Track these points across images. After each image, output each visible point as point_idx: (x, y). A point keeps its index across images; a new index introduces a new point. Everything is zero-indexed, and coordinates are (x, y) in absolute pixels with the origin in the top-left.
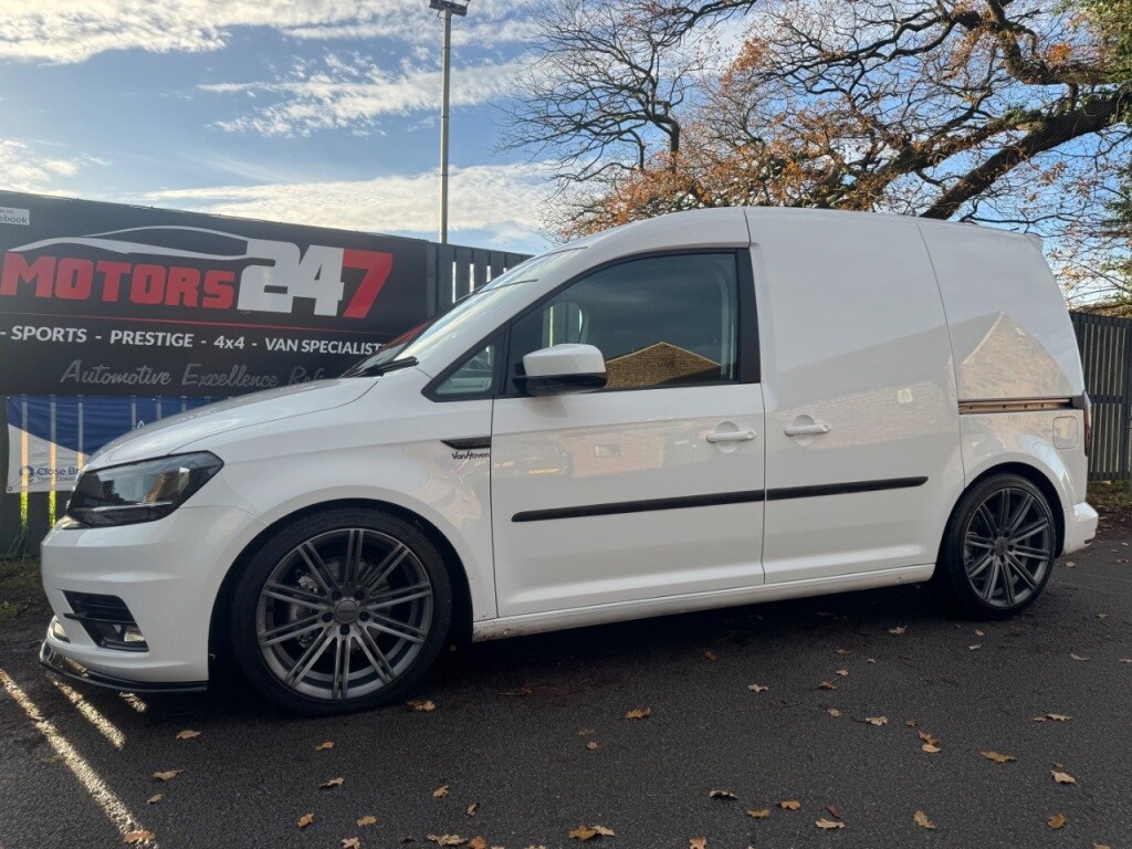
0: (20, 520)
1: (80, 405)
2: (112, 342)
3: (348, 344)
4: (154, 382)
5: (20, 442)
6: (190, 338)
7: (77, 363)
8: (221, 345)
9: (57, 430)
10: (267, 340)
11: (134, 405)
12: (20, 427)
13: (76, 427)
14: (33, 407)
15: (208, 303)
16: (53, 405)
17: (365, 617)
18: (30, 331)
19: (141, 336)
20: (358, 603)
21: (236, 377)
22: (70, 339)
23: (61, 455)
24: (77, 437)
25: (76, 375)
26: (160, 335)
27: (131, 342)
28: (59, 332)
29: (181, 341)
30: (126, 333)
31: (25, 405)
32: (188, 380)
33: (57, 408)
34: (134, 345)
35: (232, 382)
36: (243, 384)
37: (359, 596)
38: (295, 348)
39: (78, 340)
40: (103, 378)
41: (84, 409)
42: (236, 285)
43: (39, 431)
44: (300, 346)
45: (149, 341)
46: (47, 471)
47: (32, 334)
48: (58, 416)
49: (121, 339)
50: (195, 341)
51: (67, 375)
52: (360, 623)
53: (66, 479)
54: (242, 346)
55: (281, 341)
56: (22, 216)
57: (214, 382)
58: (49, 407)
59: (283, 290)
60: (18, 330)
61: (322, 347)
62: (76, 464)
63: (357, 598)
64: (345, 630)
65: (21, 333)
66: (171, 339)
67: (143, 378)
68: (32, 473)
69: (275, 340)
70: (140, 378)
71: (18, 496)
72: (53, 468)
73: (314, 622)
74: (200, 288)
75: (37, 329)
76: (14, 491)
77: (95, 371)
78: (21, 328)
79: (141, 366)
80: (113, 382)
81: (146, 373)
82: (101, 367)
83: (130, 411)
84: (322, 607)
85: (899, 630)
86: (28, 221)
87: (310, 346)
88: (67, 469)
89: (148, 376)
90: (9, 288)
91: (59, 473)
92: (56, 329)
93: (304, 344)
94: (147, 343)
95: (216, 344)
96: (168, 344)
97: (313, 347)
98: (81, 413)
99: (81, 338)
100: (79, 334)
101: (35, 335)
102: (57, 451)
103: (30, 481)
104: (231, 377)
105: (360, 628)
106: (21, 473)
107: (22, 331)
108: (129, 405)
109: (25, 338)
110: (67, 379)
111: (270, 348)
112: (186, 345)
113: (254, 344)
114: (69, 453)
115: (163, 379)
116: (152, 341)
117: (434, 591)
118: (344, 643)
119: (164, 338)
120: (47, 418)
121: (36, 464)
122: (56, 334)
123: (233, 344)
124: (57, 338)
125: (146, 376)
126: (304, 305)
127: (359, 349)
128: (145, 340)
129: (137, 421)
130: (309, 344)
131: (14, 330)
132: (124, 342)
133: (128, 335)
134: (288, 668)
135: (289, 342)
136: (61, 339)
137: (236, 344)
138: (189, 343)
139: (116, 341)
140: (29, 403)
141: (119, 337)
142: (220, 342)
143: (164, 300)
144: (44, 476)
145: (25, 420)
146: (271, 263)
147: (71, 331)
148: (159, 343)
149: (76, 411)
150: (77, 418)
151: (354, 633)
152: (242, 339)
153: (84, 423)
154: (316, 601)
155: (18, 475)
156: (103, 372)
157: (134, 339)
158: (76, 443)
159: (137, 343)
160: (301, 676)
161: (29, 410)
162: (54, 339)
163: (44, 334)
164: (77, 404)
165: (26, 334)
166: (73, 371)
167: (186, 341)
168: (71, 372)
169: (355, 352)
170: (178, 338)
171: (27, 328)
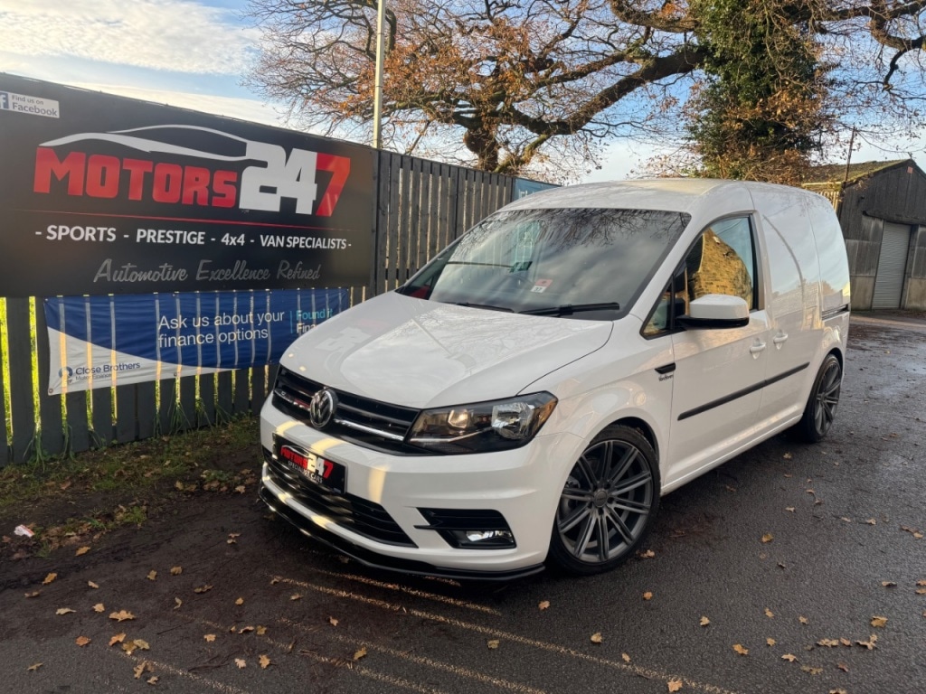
0: (61, 420)
1: (112, 304)
2: (138, 240)
3: (319, 239)
4: (174, 278)
5: (58, 344)
6: (202, 236)
7: (108, 262)
8: (227, 242)
9: (92, 329)
10: (262, 236)
11: (157, 301)
12: (57, 328)
13: (110, 325)
14: (70, 308)
15: (216, 202)
16: (88, 305)
17: (611, 500)
18: (64, 230)
19: (162, 234)
20: (607, 491)
21: (237, 273)
22: (101, 239)
23: (98, 353)
24: (110, 335)
25: (107, 275)
26: (178, 233)
27: (154, 241)
28: (91, 231)
29: (195, 239)
30: (150, 231)
31: (62, 307)
32: (201, 275)
33: (91, 308)
34: (157, 243)
35: (235, 276)
36: (244, 278)
37: (608, 486)
38: (282, 244)
39: (108, 239)
40: (131, 276)
41: (116, 308)
42: (238, 185)
43: (76, 332)
44: (286, 243)
45: (169, 239)
46: (85, 371)
47: (66, 234)
48: (92, 316)
49: (146, 238)
50: (206, 238)
51: (99, 274)
52: (609, 505)
53: (102, 377)
54: (243, 242)
55: (272, 237)
56: (50, 108)
57: (222, 276)
58: (83, 307)
59: (272, 190)
60: (53, 229)
61: (302, 242)
62: (110, 362)
63: (605, 488)
64: (601, 512)
65: (56, 233)
66: (187, 237)
67: (165, 276)
68: (71, 374)
69: (267, 237)
70: (162, 275)
71: (58, 396)
72: (90, 367)
73: (584, 511)
74: (210, 187)
75: (70, 228)
76: (54, 393)
77: (124, 270)
78: (55, 227)
79: (163, 265)
80: (140, 280)
81: (167, 270)
82: (129, 265)
83: (154, 307)
84: (588, 499)
85: (786, 456)
86: (58, 114)
87: (294, 241)
88: (102, 367)
89: (169, 273)
90: (42, 184)
91: (96, 371)
92: (88, 229)
93: (288, 241)
94: (167, 241)
95: (223, 240)
96: (184, 242)
97: (294, 243)
98: (113, 312)
99: (111, 237)
100: (109, 233)
101: (69, 235)
102: (92, 349)
103: (69, 382)
104: (235, 272)
105: (609, 509)
106: (61, 375)
107: (56, 231)
108: (153, 301)
109: (60, 238)
110: (99, 279)
111: (264, 244)
112: (199, 242)
113: (252, 241)
114: (102, 351)
115: (181, 275)
116: (172, 238)
117: (653, 477)
118: (601, 521)
119: (182, 236)
120: (82, 318)
121: (74, 364)
122: (88, 234)
123: (236, 241)
124: (90, 237)
125: (168, 273)
126: (289, 204)
127: (326, 244)
128: (166, 238)
129: (161, 317)
130: (292, 240)
131: (49, 230)
132: (148, 241)
133: (152, 234)
134: (575, 546)
135: (278, 238)
136: (93, 239)
137: (238, 241)
138: (202, 240)
139: (141, 239)
140: (65, 304)
141: (143, 237)
142: (226, 239)
143: (181, 199)
144: (82, 376)
145: (63, 321)
146: (263, 164)
147: (102, 230)
148: (178, 241)
149: (108, 309)
150: (109, 317)
151: (606, 514)
152: (243, 236)
153: (116, 321)
154: (583, 495)
155: (58, 376)
156: (131, 270)
157: (156, 238)
158: (110, 341)
159: (159, 241)
160: (583, 549)
161: (67, 312)
162: (87, 239)
163: (77, 233)
164: (109, 303)
165: (61, 234)
166: (104, 271)
167: (199, 239)
168: (102, 272)
169: (324, 247)
170: (193, 236)
171: (61, 228)
